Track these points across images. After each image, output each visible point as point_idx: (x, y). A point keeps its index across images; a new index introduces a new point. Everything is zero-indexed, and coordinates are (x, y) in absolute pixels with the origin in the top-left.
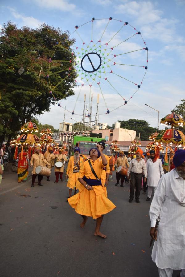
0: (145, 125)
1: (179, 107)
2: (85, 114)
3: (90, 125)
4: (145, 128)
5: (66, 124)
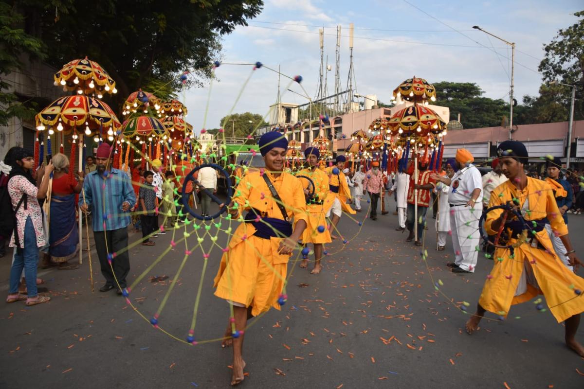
0: (472, 94)
1: (568, 33)
2: (324, 77)
3: (338, 102)
4: (471, 100)
5: (283, 107)
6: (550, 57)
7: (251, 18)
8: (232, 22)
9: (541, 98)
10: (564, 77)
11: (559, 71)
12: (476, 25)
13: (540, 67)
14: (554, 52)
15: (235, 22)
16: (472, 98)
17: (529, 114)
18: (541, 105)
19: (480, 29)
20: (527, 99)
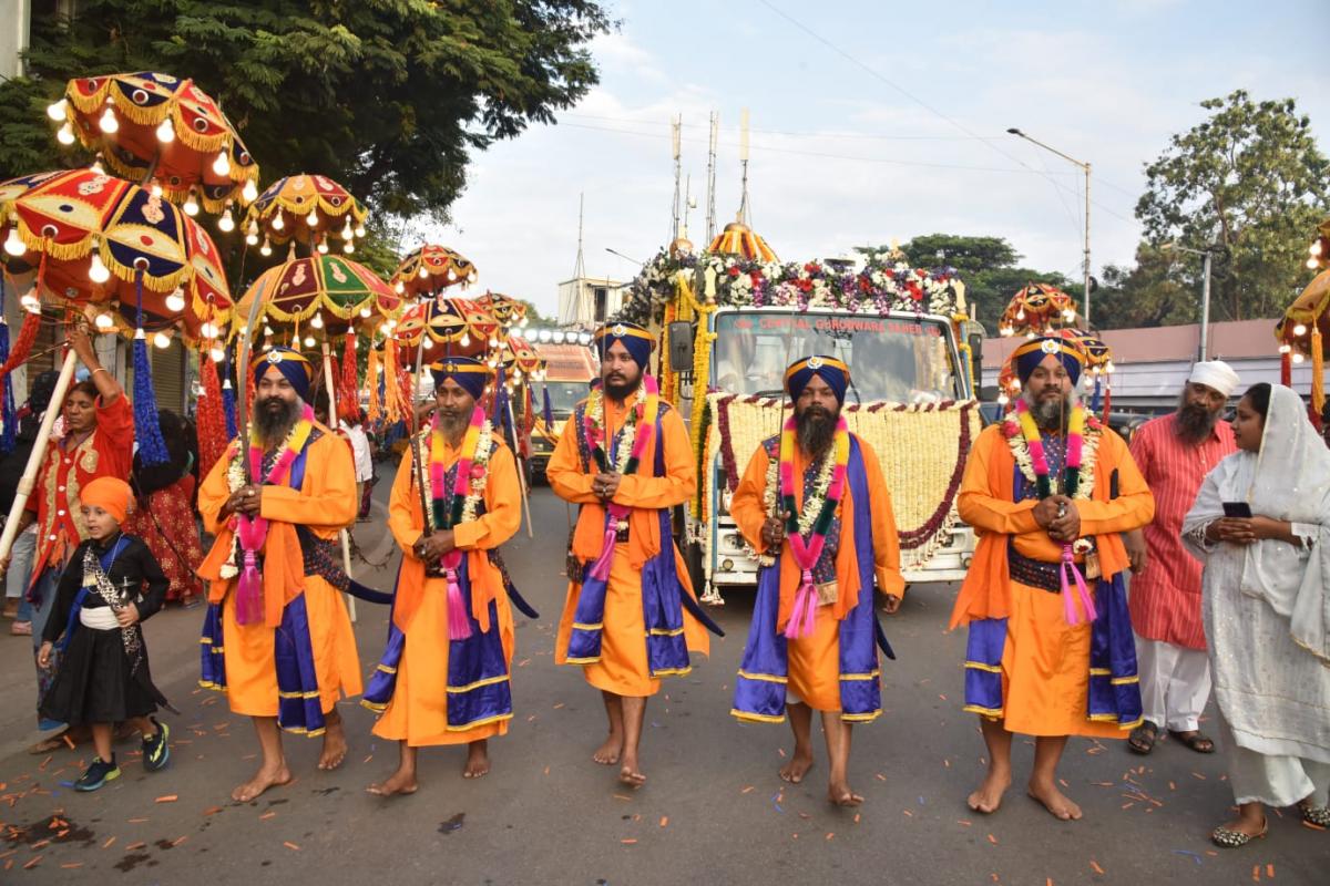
0: (997, 261)
1: (1189, 141)
2: (682, 221)
4: (995, 274)
5: (589, 285)
6: (1157, 188)
7: (565, 108)
8: (524, 115)
9: (1140, 271)
10: (1185, 230)
11: (1175, 218)
12: (1015, 127)
13: (1137, 209)
14: (1164, 178)
15: (529, 115)
16: (997, 270)
17: (1115, 305)
18: (1140, 285)
19: (1022, 135)
20: (1111, 273)
